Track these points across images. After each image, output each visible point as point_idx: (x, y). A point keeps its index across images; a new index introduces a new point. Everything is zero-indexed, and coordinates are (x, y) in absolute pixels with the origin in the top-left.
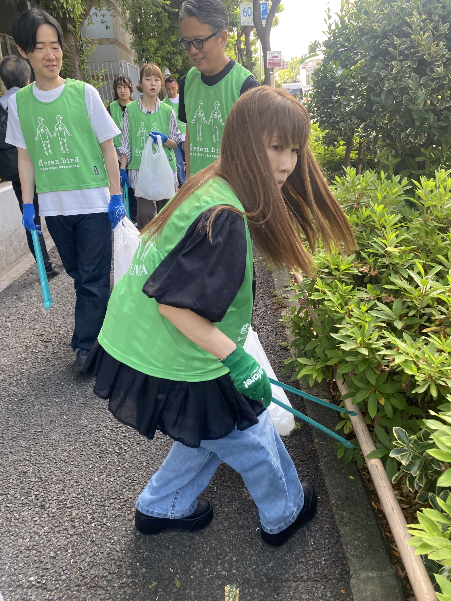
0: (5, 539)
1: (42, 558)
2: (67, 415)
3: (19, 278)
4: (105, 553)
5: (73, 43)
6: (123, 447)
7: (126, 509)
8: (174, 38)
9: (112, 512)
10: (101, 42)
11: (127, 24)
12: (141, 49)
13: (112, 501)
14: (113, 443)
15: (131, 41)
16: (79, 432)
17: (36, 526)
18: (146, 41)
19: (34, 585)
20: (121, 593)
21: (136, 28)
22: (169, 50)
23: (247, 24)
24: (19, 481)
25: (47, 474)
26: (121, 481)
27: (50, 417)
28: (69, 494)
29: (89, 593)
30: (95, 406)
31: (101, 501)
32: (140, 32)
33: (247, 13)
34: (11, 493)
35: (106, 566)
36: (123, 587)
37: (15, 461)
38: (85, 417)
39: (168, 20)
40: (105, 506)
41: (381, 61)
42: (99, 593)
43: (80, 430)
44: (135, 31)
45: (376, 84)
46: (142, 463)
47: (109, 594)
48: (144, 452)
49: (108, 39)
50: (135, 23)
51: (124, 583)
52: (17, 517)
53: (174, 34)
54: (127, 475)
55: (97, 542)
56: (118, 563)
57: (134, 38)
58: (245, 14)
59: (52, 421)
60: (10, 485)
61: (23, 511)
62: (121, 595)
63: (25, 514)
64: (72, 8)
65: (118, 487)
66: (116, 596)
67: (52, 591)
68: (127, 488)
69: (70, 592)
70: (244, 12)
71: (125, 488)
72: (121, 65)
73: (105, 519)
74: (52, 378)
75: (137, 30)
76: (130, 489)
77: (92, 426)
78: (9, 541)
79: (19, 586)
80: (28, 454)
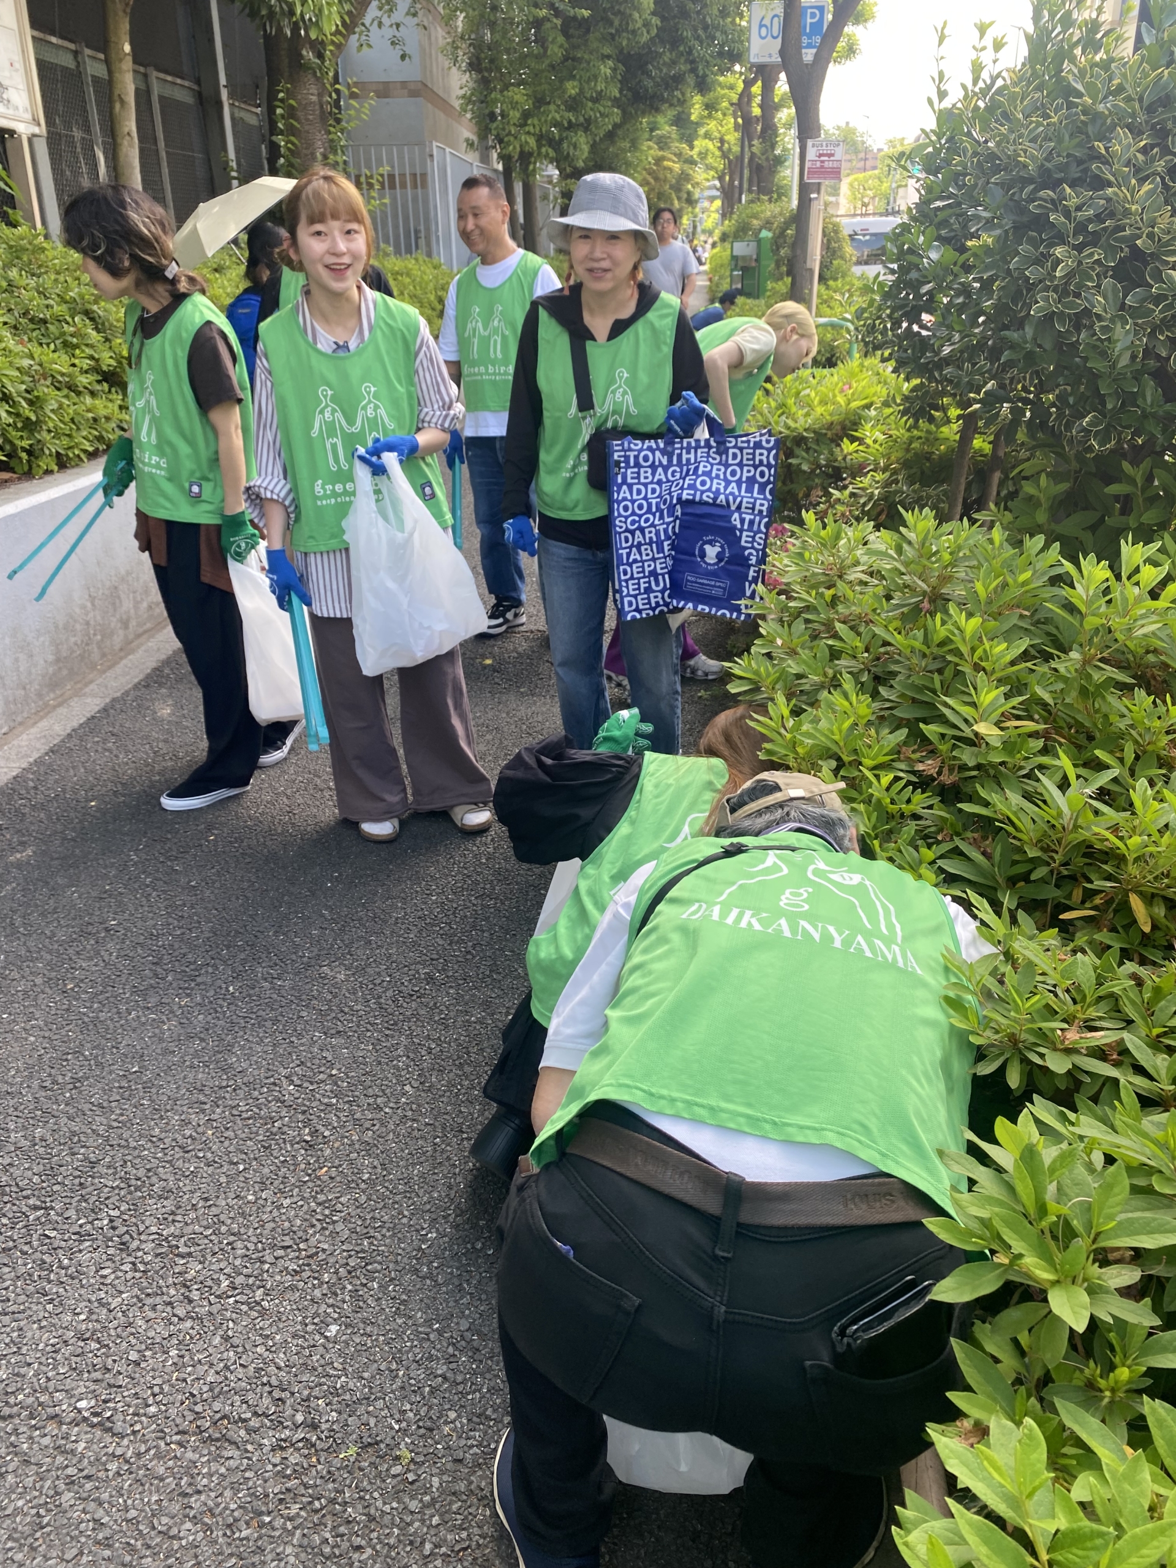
0: (35, 1308)
1: (110, 1360)
2: (202, 1040)
3: (127, 693)
4: (251, 1369)
5: (314, 98)
6: (322, 1129)
7: (309, 1273)
8: (572, 88)
9: (278, 1278)
10: (384, 91)
11: (457, 48)
12: (487, 111)
13: (281, 1253)
14: (301, 1117)
15: (462, 92)
16: (224, 1084)
17: (105, 1289)
18: (501, 91)
19: (85, 1419)
20: (277, 1460)
21: (478, 58)
22: (558, 117)
23: (765, 60)
24: (77, 1181)
25: (141, 1173)
26: (305, 1208)
27: (161, 1040)
28: (186, 1224)
29: (205, 1452)
30: (269, 1024)
31: (257, 1250)
32: (486, 69)
33: (769, 29)
34: (58, 1206)
35: (250, 1396)
36: (282, 1449)
37: (74, 1134)
38: (242, 1048)
39: (561, 39)
40: (263, 1262)
41: (1032, 242)
42: (226, 1454)
43: (228, 1079)
44: (474, 66)
45: (1017, 296)
46: (360, 1172)
47: (249, 1459)
48: (368, 1148)
49: (404, 84)
50: (478, 45)
51: (285, 1441)
52: (66, 1261)
53: (573, 77)
54: (321, 1198)
55: (235, 1341)
56: (276, 1394)
57: (471, 84)
58: (764, 31)
59: (167, 1052)
60: (56, 1188)
61: (80, 1251)
62: (275, 1465)
63: (84, 1257)
64: (316, 16)
65: (298, 1222)
66: (263, 1466)
67: (123, 1437)
68: (319, 1226)
69: (162, 1444)
70: (761, 26)
71: (313, 1226)
72: (431, 156)
73: (260, 1291)
74: (176, 946)
75: (479, 64)
76: (323, 1229)
77: (256, 1072)
78: (41, 1314)
79: (52, 1418)
80: (105, 1122)
